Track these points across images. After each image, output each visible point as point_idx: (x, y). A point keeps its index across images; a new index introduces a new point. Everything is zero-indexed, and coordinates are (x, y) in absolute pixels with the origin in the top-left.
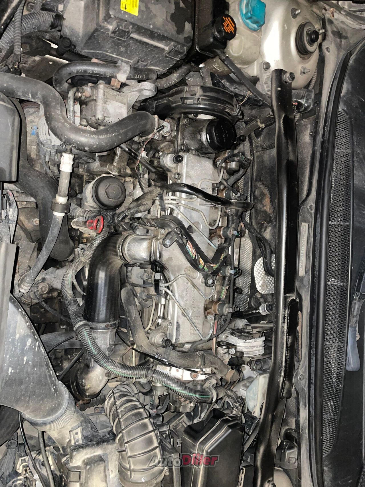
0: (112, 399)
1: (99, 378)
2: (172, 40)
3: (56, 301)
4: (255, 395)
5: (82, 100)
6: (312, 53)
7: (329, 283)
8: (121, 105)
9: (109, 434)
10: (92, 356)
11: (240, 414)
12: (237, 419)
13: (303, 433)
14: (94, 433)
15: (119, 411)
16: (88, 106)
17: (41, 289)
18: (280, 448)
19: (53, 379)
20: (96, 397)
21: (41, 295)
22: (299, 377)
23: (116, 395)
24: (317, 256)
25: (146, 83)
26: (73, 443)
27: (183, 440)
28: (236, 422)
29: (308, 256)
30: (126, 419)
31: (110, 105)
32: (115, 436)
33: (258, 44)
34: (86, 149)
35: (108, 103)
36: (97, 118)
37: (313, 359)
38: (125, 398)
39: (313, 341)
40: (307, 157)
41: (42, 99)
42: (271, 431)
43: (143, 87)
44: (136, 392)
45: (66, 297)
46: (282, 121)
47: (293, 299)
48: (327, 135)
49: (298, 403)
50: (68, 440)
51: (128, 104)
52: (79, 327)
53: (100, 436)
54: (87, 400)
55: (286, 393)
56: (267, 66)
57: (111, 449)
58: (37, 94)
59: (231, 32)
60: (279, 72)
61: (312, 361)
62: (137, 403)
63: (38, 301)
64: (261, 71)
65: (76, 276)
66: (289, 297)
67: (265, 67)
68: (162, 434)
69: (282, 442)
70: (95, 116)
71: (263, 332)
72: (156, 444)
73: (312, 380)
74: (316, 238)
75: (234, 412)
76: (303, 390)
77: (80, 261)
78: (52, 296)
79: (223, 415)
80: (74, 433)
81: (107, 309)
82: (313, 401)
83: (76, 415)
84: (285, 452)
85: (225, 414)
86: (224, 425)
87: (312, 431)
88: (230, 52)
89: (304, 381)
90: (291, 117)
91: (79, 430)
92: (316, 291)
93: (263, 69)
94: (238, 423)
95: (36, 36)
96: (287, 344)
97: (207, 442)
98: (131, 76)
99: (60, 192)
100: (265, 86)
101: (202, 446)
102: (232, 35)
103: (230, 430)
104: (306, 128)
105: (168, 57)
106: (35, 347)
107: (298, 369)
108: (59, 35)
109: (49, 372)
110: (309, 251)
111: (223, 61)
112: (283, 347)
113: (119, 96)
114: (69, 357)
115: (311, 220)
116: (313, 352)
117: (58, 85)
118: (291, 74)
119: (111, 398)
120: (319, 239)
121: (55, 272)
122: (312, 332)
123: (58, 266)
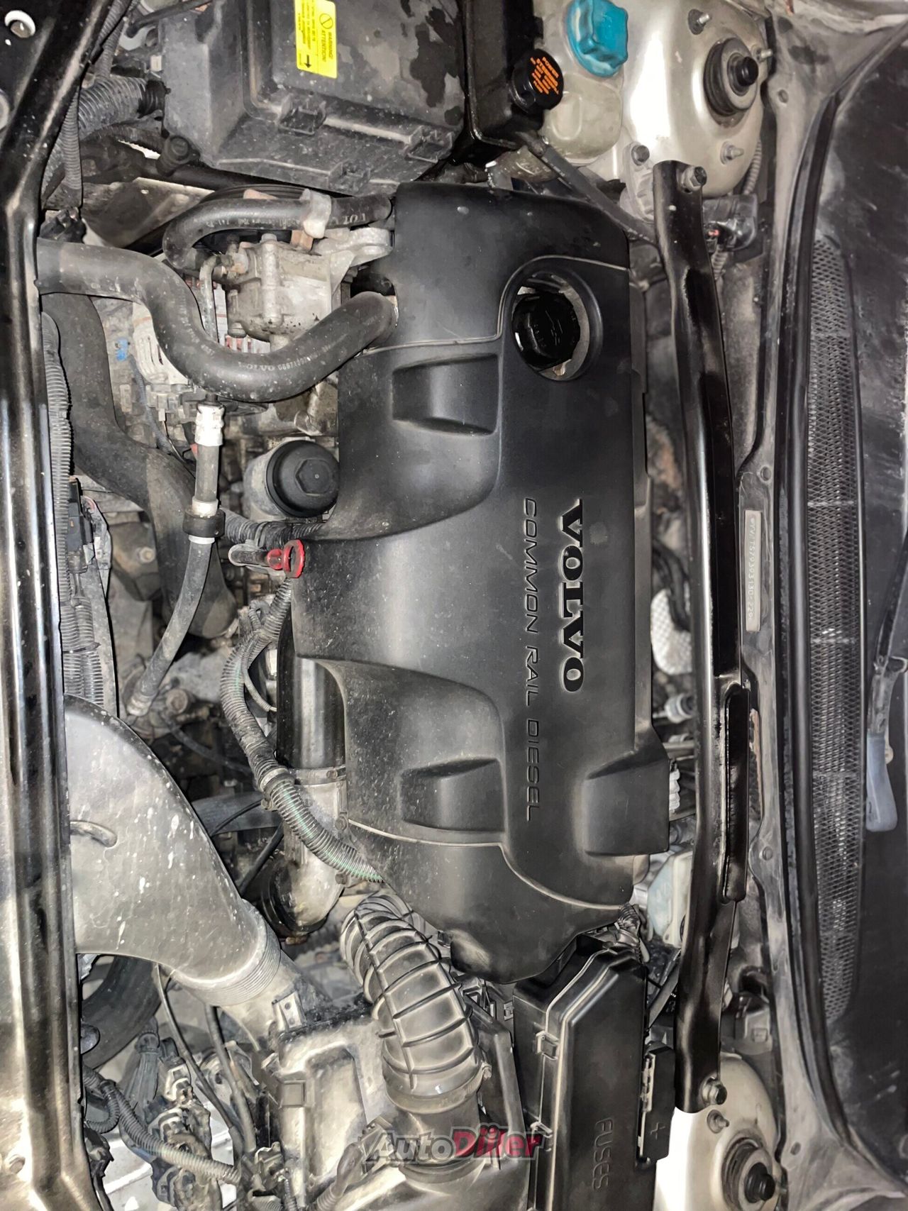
0: (357, 929)
1: (322, 888)
2: (417, 121)
3: (207, 727)
4: (667, 901)
5: (228, 281)
6: (744, 110)
7: (818, 641)
8: (315, 282)
9: (356, 1003)
10: (304, 841)
11: (636, 941)
12: (630, 953)
13: (779, 973)
14: (324, 1004)
15: (373, 952)
16: (243, 294)
17: (173, 703)
18: (732, 1010)
19: (232, 895)
20: (318, 929)
21: (173, 717)
22: (761, 854)
23: (364, 921)
24: (785, 583)
25: (368, 229)
26: (281, 1026)
27: (517, 1006)
28: (628, 958)
29: (764, 585)
30: (391, 966)
31: (292, 287)
32: (369, 1006)
33: (617, 106)
34: (252, 397)
35: (286, 283)
36: (267, 320)
37: (789, 811)
38: (384, 925)
39: (788, 773)
40: (751, 355)
41: (144, 293)
42: (705, 973)
43: (362, 240)
44: (405, 911)
45: (234, 719)
46: (683, 283)
47: (735, 686)
48: (791, 303)
49: (763, 909)
50: (269, 1023)
51: (332, 277)
52: (271, 781)
53: (337, 1008)
54: (300, 937)
55: (734, 890)
56: (642, 154)
57: (365, 1032)
58: (132, 285)
59: (551, 90)
60: (671, 169)
61: (787, 815)
62: (411, 934)
63: (167, 731)
64: (628, 167)
65: (249, 671)
66: (727, 680)
67: (636, 156)
68: (469, 996)
69: (735, 999)
70: (260, 316)
71: (675, 762)
72: (459, 1015)
73: (791, 857)
74: (781, 542)
75: (622, 939)
76: (772, 880)
77: (256, 637)
78: (197, 718)
79: (599, 945)
80: (283, 1007)
81: (326, 739)
82: (795, 903)
83: (282, 968)
84: (742, 1019)
85: (601, 943)
86: (601, 966)
87: (799, 968)
88: (553, 134)
89: (773, 861)
90: (704, 270)
91: (292, 999)
92: (788, 661)
93: (632, 161)
94: (632, 960)
95: (109, 137)
96: (728, 783)
97: (567, 1004)
98: (334, 222)
99: (201, 491)
100: (640, 201)
101: (558, 1014)
102: (554, 99)
103: (616, 977)
104: (744, 284)
105: (411, 159)
106: (189, 831)
107: (758, 835)
108: (160, 127)
109: (222, 880)
110: (767, 573)
111: (539, 156)
112: (719, 790)
113: (313, 264)
114: (249, 847)
115: (766, 501)
116: (789, 796)
117: (176, 256)
118: (698, 171)
119: (352, 926)
120: (787, 544)
121: (199, 664)
122: (785, 752)
123: (204, 650)
